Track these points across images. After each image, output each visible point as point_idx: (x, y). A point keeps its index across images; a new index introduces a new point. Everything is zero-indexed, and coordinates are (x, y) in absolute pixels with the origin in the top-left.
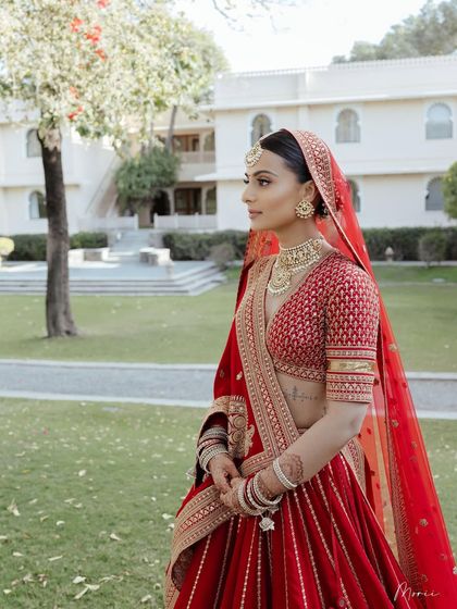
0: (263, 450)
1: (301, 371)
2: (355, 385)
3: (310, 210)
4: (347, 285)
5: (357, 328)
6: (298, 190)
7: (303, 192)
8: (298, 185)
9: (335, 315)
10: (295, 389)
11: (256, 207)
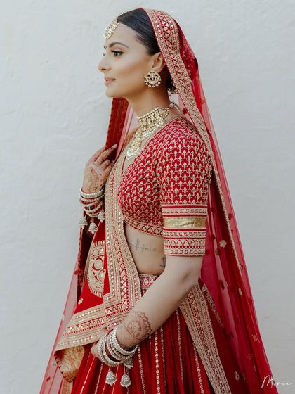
0: (109, 291)
1: (141, 225)
2: (183, 240)
3: (158, 79)
4: (171, 147)
5: (183, 188)
6: (148, 61)
7: (152, 63)
8: (148, 57)
9: (163, 176)
10: (138, 241)
11: (111, 74)
